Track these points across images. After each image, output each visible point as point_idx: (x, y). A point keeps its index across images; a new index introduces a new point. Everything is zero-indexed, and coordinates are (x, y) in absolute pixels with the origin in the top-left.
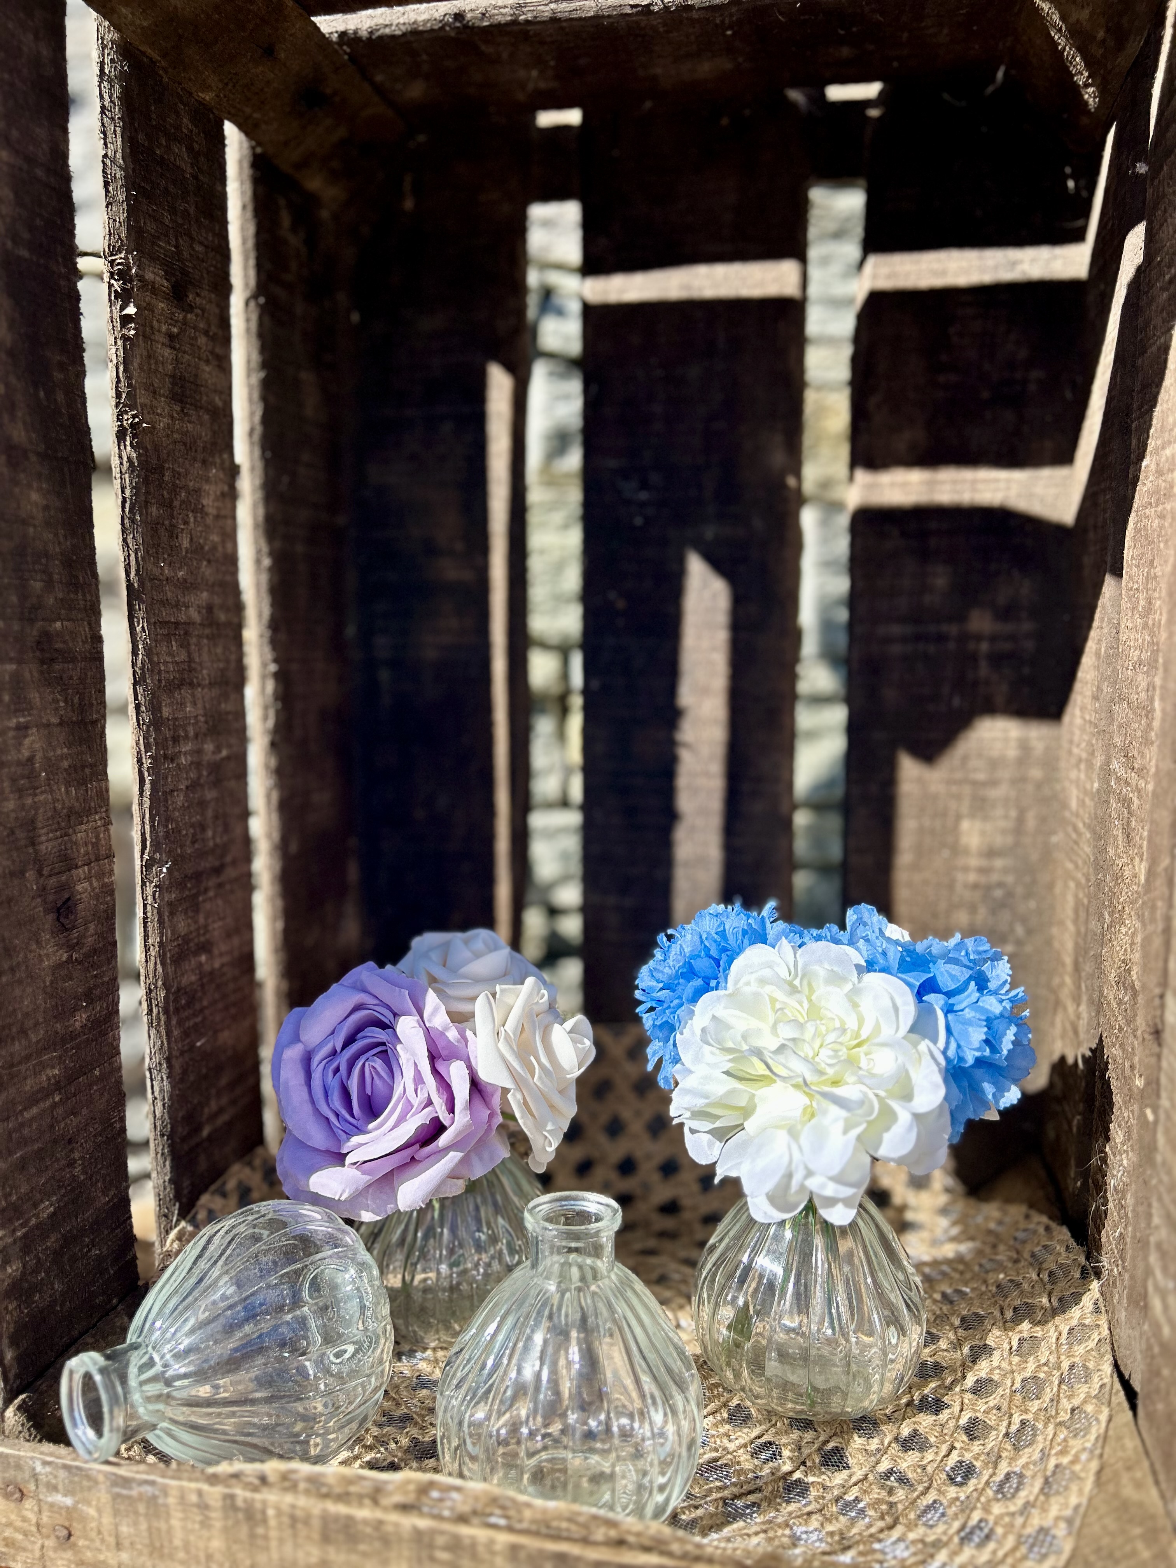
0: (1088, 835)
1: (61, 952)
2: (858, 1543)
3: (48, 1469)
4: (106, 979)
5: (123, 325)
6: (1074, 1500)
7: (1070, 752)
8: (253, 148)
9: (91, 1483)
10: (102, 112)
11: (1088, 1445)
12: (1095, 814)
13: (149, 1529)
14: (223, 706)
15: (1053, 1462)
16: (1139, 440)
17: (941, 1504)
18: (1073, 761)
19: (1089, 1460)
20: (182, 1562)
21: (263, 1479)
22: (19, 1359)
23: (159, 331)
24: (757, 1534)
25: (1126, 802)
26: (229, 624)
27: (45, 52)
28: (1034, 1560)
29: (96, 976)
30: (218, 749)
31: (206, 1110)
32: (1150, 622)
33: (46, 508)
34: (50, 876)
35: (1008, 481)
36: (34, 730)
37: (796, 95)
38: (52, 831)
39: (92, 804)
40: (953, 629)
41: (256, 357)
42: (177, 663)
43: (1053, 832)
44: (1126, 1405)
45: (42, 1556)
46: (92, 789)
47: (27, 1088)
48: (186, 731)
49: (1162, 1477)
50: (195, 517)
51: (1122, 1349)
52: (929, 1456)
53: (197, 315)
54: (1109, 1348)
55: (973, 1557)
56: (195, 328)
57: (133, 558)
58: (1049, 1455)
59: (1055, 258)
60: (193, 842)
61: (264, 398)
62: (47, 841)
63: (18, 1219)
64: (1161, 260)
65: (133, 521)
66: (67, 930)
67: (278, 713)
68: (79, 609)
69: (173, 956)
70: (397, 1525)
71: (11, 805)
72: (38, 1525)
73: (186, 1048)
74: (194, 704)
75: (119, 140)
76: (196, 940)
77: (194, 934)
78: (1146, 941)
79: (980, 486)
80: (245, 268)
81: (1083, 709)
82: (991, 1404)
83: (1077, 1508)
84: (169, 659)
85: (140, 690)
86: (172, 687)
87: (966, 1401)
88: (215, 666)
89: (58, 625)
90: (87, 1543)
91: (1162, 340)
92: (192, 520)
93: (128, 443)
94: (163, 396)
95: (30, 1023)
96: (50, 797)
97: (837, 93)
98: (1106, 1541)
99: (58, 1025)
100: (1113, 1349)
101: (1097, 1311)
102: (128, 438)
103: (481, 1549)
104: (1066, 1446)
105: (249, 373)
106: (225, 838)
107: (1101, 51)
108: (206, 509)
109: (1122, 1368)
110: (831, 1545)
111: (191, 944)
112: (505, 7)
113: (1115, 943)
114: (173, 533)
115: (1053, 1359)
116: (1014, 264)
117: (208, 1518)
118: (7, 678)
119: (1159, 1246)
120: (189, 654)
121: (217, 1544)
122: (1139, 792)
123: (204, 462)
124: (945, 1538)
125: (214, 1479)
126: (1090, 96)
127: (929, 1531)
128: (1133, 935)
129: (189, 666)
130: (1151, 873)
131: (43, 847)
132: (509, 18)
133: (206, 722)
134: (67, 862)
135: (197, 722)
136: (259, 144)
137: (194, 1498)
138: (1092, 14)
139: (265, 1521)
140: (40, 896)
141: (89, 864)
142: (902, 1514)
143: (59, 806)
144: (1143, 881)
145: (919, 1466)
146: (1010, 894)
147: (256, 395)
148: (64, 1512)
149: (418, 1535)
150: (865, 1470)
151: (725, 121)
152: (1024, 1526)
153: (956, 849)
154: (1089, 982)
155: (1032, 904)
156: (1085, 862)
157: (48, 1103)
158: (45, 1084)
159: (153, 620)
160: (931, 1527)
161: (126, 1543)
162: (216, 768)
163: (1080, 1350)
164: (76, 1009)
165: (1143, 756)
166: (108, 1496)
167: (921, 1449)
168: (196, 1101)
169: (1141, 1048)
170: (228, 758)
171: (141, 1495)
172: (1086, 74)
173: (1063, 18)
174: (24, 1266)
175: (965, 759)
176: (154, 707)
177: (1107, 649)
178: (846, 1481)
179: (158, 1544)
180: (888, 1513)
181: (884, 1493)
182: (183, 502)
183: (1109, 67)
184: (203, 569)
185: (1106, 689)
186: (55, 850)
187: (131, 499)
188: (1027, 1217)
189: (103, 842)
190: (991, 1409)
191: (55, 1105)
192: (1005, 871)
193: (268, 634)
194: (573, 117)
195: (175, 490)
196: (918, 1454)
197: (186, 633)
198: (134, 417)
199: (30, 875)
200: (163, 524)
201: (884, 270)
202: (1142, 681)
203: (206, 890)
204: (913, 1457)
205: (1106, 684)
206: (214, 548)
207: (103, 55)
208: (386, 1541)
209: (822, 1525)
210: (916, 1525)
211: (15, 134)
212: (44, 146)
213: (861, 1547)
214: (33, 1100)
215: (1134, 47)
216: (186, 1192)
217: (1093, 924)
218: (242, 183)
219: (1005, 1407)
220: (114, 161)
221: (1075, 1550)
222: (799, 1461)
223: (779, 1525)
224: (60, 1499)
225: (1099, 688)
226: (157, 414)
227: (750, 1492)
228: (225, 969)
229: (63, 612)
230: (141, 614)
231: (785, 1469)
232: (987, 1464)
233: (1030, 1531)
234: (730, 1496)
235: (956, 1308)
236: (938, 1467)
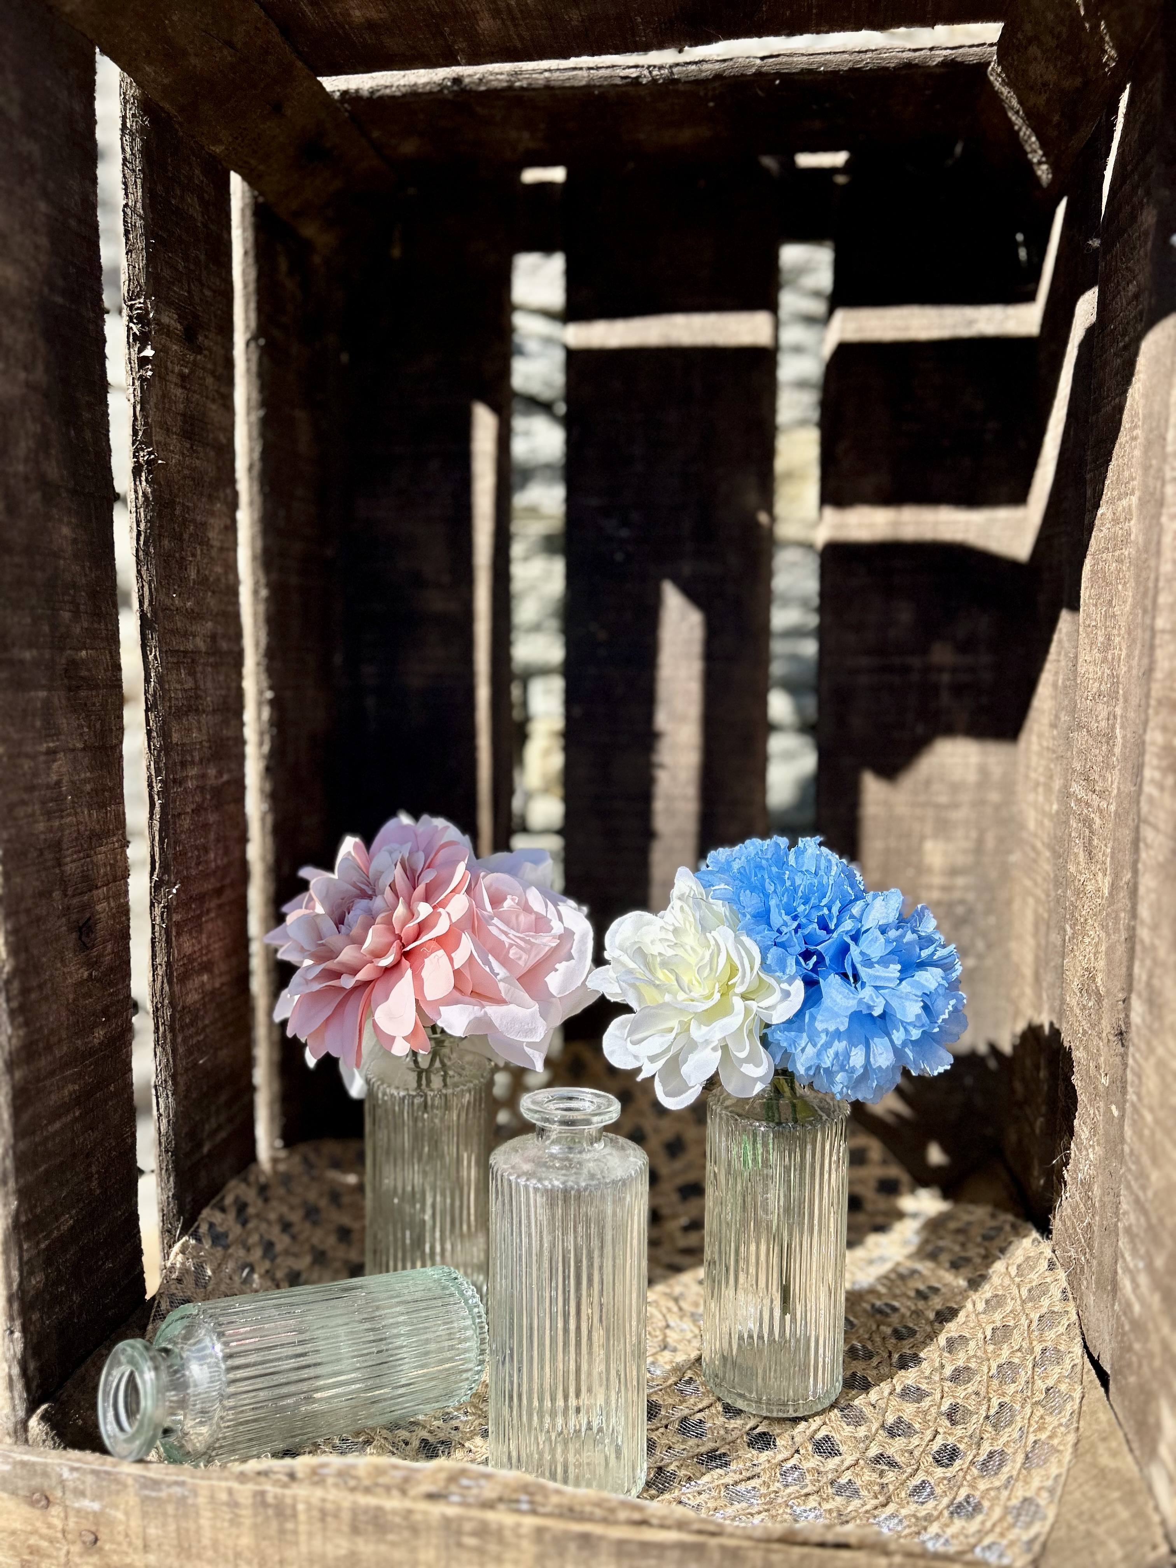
0: (1047, 854)
1: (81, 970)
2: (854, 1518)
3: (76, 1475)
5: (141, 367)
6: (1054, 1471)
7: (1027, 777)
8: (255, 198)
9: (119, 1487)
10: (124, 164)
11: (1064, 1421)
12: (1055, 834)
13: (178, 1530)
14: (225, 732)
15: (1032, 1438)
16: (1094, 489)
17: (930, 1483)
18: (1030, 784)
19: (1065, 1434)
20: (210, 1562)
21: (293, 1475)
22: (40, 1370)
23: (173, 372)
24: (759, 1513)
25: (1087, 822)
26: (230, 652)
27: (78, 108)
28: (1021, 1528)
29: (111, 994)
30: (220, 774)
31: (207, 1127)
32: (1110, 657)
33: (75, 541)
34: (74, 896)
36: (62, 754)
37: (769, 162)
38: (76, 852)
39: (111, 827)
40: (916, 661)
41: (255, 395)
42: (185, 690)
43: (1009, 852)
44: (1098, 1382)
45: (68, 1562)
47: (52, 1103)
48: (192, 756)
49: (1135, 1446)
50: (202, 550)
51: (1091, 1332)
52: (915, 1440)
53: (205, 357)
54: (1078, 1331)
55: (963, 1528)
56: (203, 368)
57: (146, 589)
58: (1028, 1432)
59: (1007, 318)
60: (198, 864)
61: (263, 435)
62: (72, 862)
63: (42, 1231)
64: (1115, 329)
65: (147, 553)
66: (87, 948)
67: (273, 740)
68: (102, 639)
69: (179, 975)
70: (425, 1513)
71: (41, 826)
72: (64, 1532)
73: (190, 1065)
74: (200, 729)
75: (140, 191)
76: (199, 960)
77: (198, 954)
78: (1111, 949)
80: (246, 311)
81: (1040, 736)
82: (970, 1390)
83: (1058, 1476)
84: (178, 686)
85: (152, 716)
86: (179, 713)
87: (946, 1389)
88: (218, 693)
89: (84, 653)
90: (114, 1547)
91: (1117, 400)
92: (199, 552)
93: (143, 478)
94: (176, 434)
95: (54, 1039)
96: (74, 819)
97: (806, 160)
98: (1086, 1506)
99: (79, 1041)
100: (1082, 1334)
101: (1066, 1299)
102: (143, 474)
103: (508, 1534)
104: (1043, 1424)
105: (248, 414)
106: (225, 860)
107: (1056, 133)
108: (211, 542)
109: (1091, 1350)
111: (195, 964)
112: (502, 74)
113: (1077, 954)
114: (182, 565)
115: (1025, 1345)
116: (971, 321)
117: (237, 1516)
118: (39, 705)
119: (1128, 1230)
120: (196, 681)
121: (246, 1541)
122: (1101, 812)
123: (210, 496)
124: (935, 1513)
125: (242, 1477)
126: (1044, 173)
127: (920, 1508)
128: (1097, 945)
129: (196, 694)
130: (1114, 887)
131: (67, 868)
132: (505, 84)
133: (210, 748)
134: (88, 883)
135: (202, 747)
136: (261, 193)
137: (224, 1497)
138: (1048, 100)
139: (294, 1516)
140: (64, 915)
141: (107, 885)
142: (893, 1493)
143: (82, 828)
144: (1106, 892)
145: (906, 1450)
146: (971, 911)
147: (255, 433)
148: (91, 1518)
149: (447, 1522)
150: (856, 1456)
152: (1009, 1499)
153: (921, 869)
154: (1050, 991)
155: (992, 920)
156: (1044, 879)
157: (69, 1118)
158: (67, 1099)
159: (164, 649)
160: (923, 1503)
161: (154, 1545)
162: (217, 792)
163: (1050, 1335)
164: (95, 1025)
165: (1104, 779)
166: (137, 1499)
167: (908, 1436)
168: (197, 1118)
169: (1106, 1049)
170: (228, 782)
171: (170, 1495)
172: (1040, 153)
173: (1020, 102)
174: (47, 1277)
175: (928, 783)
176: (165, 733)
177: (1064, 680)
178: (838, 1466)
179: (186, 1545)
180: (880, 1493)
181: (875, 1476)
182: (191, 535)
183: (1063, 148)
184: (208, 600)
185: (1064, 717)
186: (78, 871)
187: (145, 533)
188: (993, 1216)
189: (120, 864)
190: (970, 1395)
191: (76, 1120)
192: (966, 888)
193: (265, 662)
194: (557, 174)
195: (184, 523)
196: (905, 1440)
197: (193, 661)
198: (150, 453)
199: (57, 894)
200: (174, 556)
201: (850, 325)
202: (1102, 711)
203: (208, 911)
204: (899, 1442)
205: (1064, 713)
206: (218, 580)
207: (125, 110)
208: (414, 1530)
209: (820, 1504)
210: (908, 1503)
211: (51, 186)
212: (76, 197)
213: (859, 1522)
214: (56, 1115)
215: (1086, 131)
216: (188, 1207)
217: (1055, 938)
218: (244, 230)
219: (983, 1392)
220: (134, 211)
221: (1058, 1515)
222: (793, 1450)
223: (780, 1505)
224: (88, 1504)
225: (1057, 717)
226: (171, 451)
227: (749, 1479)
228: (224, 989)
229: (88, 641)
230: (154, 643)
231: (780, 1457)
232: (971, 1446)
233: (1015, 1502)
234: (731, 1482)
235: (930, 1303)
236: (923, 1451)
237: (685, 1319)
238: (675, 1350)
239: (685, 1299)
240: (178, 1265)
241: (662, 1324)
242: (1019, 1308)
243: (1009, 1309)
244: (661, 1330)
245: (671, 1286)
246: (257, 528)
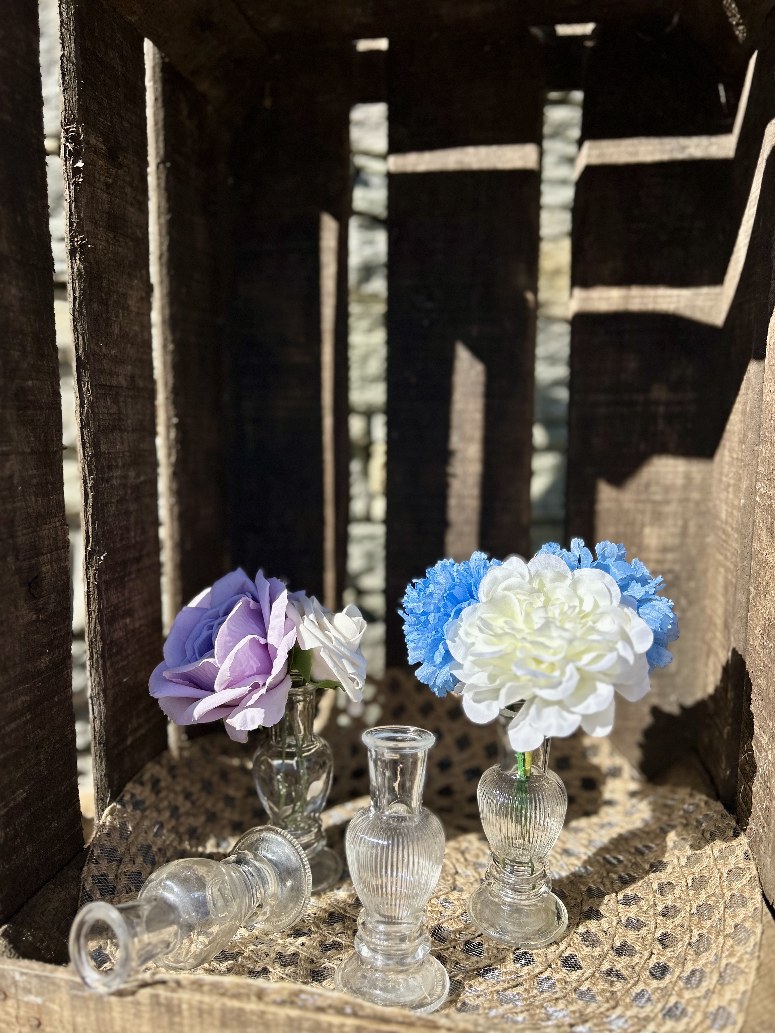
0: (736, 536)
1: (32, 614)
2: (592, 1018)
3: (24, 978)
4: (63, 633)
5: (74, 176)
6: (742, 988)
7: (720, 481)
8: (162, 58)
9: (55, 987)
10: (61, 25)
11: (749, 950)
12: (742, 521)
13: (97, 1019)
14: (141, 445)
15: (724, 962)
17: (647, 992)
18: (722, 486)
19: (749, 960)
21: (179, 984)
22: (2, 901)
23: (99, 181)
26: (145, 388)
28: (717, 1028)
29: (55, 631)
30: (138, 475)
31: (130, 726)
33: (22, 299)
34: (25, 560)
35: (679, 296)
36: (13, 456)
37: (536, 31)
38: (25, 528)
39: (53, 511)
40: (640, 398)
41: (164, 204)
42: (111, 414)
43: (706, 536)
46: (53, 499)
47: (8, 709)
48: (117, 462)
50: (123, 313)
51: (767, 885)
52: (636, 959)
53: (125, 172)
54: (758, 883)
55: (673, 1028)
56: (124, 180)
57: (81, 339)
58: (721, 957)
59: (711, 144)
60: (121, 540)
61: (170, 233)
62: (23, 535)
63: (2, 802)
65: (81, 313)
66: (35, 598)
67: (178, 452)
68: (44, 373)
69: (107, 619)
70: (274, 1014)
72: (17, 1017)
73: (116, 683)
74: (122, 443)
75: (73, 45)
76: (123, 608)
77: (122, 604)
79: (659, 300)
80: (157, 142)
81: (731, 450)
82: (676, 923)
83: (744, 993)
84: (105, 411)
85: (85, 432)
86: (107, 430)
87: (659, 921)
88: (136, 417)
89: (30, 383)
90: (52, 1029)
92: (121, 315)
93: (78, 258)
94: (102, 226)
95: (10, 663)
96: (24, 504)
97: (563, 30)
98: (766, 1017)
99: (29, 665)
100: (761, 885)
101: (747, 858)
102: (78, 255)
104: (733, 951)
105: (159, 217)
106: (143, 538)
108: (130, 308)
109: (768, 897)
110: (574, 1018)
111: (120, 611)
113: (760, 608)
114: (108, 323)
115: (718, 891)
116: (684, 148)
117: (139, 1011)
120: (119, 409)
121: (146, 1029)
123: (129, 275)
124: (652, 1015)
126: (740, 32)
127: (641, 1010)
129: (119, 417)
131: (19, 539)
133: (130, 456)
134: (36, 551)
135: (124, 456)
136: (167, 55)
139: (180, 1013)
140: (17, 574)
141: (51, 553)
142: (621, 999)
143: (30, 510)
145: (630, 966)
146: (677, 578)
147: (164, 231)
148: (36, 1008)
149: (290, 1020)
150: (593, 970)
151: (487, 48)
152: (707, 1006)
153: (641, 547)
154: (736, 636)
155: (692, 584)
156: (733, 554)
157: (22, 720)
158: (20, 707)
159: (94, 384)
160: (642, 1007)
161: (80, 1029)
162: (137, 489)
163: (737, 885)
164: (42, 654)
166: (68, 997)
167: (631, 955)
168: (123, 720)
170: (145, 482)
172: (738, 16)
174: (6, 835)
175: (647, 486)
176: (95, 444)
177: (751, 408)
178: (580, 977)
179: (103, 1030)
180: (611, 998)
181: (607, 985)
182: (115, 302)
183: (755, 12)
184: (128, 350)
185: (750, 435)
186: (27, 542)
187: (80, 298)
188: (691, 795)
190: (677, 926)
191: (27, 721)
192: (675, 562)
193: (171, 397)
194: (382, 44)
195: (109, 293)
196: (629, 958)
197: (117, 394)
198: (82, 239)
199: (10, 559)
200: (102, 316)
201: (595, 152)
203: (130, 573)
204: (625, 960)
205: (750, 432)
206: (136, 335)
208: (267, 1025)
209: (566, 1006)
210: (631, 1006)
213: (595, 1021)
214: (12, 718)
216: (116, 782)
217: (741, 597)
218: (155, 82)
219: (686, 924)
220: (69, 60)
221: (745, 1022)
222: (547, 965)
223: (537, 1007)
224: (33, 999)
225: (745, 435)
226: (98, 239)
227: (514, 986)
228: (143, 628)
229: (33, 374)
230: (86, 379)
231: (537, 970)
232: (677, 964)
233: (712, 1009)
234: (501, 989)
235: (646, 858)
236: (643, 967)
237: (469, 867)
238: (461, 890)
239: (469, 853)
240: (108, 824)
241: (453, 871)
242: (712, 864)
243: (705, 864)
244: (452, 876)
245: (459, 842)
246: (166, 300)
